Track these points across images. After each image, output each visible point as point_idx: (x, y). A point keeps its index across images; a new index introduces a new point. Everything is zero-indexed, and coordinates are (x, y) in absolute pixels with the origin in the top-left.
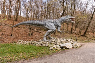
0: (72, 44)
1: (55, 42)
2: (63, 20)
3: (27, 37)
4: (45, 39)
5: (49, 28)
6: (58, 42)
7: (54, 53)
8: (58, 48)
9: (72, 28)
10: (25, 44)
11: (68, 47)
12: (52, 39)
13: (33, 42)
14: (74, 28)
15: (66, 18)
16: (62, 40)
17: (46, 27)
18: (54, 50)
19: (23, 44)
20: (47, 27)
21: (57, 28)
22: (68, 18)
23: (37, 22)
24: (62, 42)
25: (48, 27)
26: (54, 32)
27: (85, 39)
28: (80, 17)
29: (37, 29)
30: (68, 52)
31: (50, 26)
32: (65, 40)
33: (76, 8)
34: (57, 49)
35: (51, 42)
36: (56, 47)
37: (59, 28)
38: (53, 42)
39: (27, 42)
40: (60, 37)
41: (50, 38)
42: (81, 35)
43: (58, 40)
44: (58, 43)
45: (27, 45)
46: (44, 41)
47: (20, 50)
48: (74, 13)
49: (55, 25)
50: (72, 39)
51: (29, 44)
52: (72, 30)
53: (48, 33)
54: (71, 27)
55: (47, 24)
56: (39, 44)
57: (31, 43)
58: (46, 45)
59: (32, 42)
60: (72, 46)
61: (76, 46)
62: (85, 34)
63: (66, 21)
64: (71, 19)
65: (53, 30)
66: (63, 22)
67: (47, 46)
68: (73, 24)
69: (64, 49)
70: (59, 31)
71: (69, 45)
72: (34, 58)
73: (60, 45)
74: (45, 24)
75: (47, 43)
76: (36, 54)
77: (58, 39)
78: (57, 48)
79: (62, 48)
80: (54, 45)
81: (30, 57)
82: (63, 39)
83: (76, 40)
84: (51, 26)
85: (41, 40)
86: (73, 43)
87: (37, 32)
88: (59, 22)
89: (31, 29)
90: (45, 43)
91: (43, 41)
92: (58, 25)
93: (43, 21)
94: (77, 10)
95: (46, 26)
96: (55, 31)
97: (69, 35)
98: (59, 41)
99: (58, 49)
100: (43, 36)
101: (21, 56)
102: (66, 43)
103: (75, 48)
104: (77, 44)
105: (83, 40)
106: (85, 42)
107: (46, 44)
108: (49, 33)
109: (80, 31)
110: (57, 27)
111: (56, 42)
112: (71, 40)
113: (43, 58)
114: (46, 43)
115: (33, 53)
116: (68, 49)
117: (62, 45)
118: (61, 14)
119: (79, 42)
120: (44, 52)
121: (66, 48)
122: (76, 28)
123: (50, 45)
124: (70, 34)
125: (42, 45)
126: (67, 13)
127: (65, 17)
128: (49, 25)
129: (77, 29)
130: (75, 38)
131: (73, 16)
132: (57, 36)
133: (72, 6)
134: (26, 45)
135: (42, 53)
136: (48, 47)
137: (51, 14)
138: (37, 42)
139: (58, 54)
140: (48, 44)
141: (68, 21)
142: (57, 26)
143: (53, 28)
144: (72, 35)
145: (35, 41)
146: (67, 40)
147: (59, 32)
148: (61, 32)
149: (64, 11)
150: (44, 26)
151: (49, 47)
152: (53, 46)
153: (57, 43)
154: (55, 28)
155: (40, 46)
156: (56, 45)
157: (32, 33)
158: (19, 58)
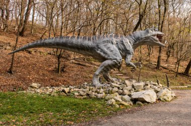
0: (157, 92)
1: (118, 88)
2: (138, 39)
3: (52, 77)
4: (96, 82)
5: (106, 57)
6: (127, 87)
7: (116, 112)
8: (125, 101)
9: (159, 57)
10: (48, 93)
11: (147, 99)
12: (113, 82)
13: (68, 88)
14: (163, 56)
15: (145, 34)
16: (136, 84)
18: (118, 106)
19: (42, 94)
20: (102, 54)
22: (149, 35)
23: (77, 40)
24: (135, 89)
25: (105, 53)
27: (186, 83)
28: (178, 32)
29: (77, 57)
30: (147, 110)
32: (142, 84)
33: (170, 9)
34: (123, 105)
35: (111, 88)
36: (121, 100)
38: (116, 89)
39: (51, 89)
42: (180, 74)
43: (126, 84)
44: (126, 91)
45: (52, 95)
46: (95, 86)
47: (37, 107)
50: (158, 82)
51: (57, 93)
52: (158, 62)
53: (103, 67)
54: (158, 54)
56: (82, 93)
57: (64, 91)
58: (99, 95)
59: (65, 89)
60: (157, 96)
61: (165, 97)
62: (188, 71)
63: (145, 42)
65: (115, 61)
66: (137, 42)
67: (102, 99)
68: (160, 47)
69: (138, 104)
70: (129, 64)
72: (72, 123)
73: (130, 95)
74: (98, 46)
75: (102, 90)
76: (77, 114)
77: (127, 82)
78: (123, 103)
79: (135, 101)
80: (116, 96)
81: (62, 121)
82: (138, 81)
83: (168, 84)
85: (86, 83)
86: (159, 90)
87: (76, 66)
88: (129, 43)
89: (61, 57)
90: (96, 92)
91: (92, 87)
94: (172, 14)
95: (99, 52)
97: (151, 73)
98: (130, 87)
99: (126, 104)
100: (91, 76)
101: (41, 119)
102: (144, 91)
103: (163, 101)
104: (168, 93)
105: (182, 84)
106: (185, 89)
107: (98, 93)
108: (105, 67)
109: (178, 63)
110: (124, 54)
111: (121, 88)
112: (157, 83)
113: (92, 123)
114: (98, 90)
116: (148, 103)
117: (135, 95)
118: (135, 22)
119: (173, 89)
120: (94, 111)
121: (144, 101)
122: (169, 56)
123: (108, 96)
124: (156, 70)
125: (88, 95)
126: (147, 21)
127: (143, 32)
129: (171, 59)
130: (165, 80)
132: (125, 74)
133: (159, 6)
134: (50, 95)
135: (90, 113)
136: (103, 100)
137: (111, 22)
138: (77, 89)
139: (125, 115)
140: (104, 94)
141: (149, 40)
142: (125, 52)
143: (115, 57)
144: (158, 73)
145: (71, 86)
146: (147, 85)
148: (133, 66)
149: (141, 17)
150: (95, 51)
151: (107, 100)
152: (115, 97)
153: (123, 91)
154: (119, 57)
155: (84, 99)
156: (121, 96)
157: (64, 68)
158: (37, 123)
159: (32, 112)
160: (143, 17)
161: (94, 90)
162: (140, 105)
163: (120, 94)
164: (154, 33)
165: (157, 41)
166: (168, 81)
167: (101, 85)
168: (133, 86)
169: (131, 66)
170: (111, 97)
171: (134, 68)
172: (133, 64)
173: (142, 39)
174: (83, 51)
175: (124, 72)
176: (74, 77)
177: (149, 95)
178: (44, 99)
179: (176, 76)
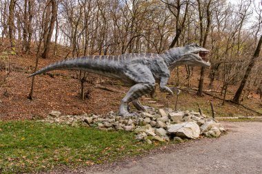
0: (200, 125)
1: (151, 118)
2: (175, 57)
3: (75, 104)
4: (124, 110)
5: (136, 80)
6: (162, 118)
7: (148, 150)
8: (160, 136)
9: (201, 81)
10: (68, 123)
11: (188, 134)
12: (144, 110)
13: (91, 118)
14: (206, 80)
15: (185, 51)
16: (173, 114)
17: (128, 77)
18: (150, 142)
19: (61, 124)
20: (131, 76)
21: (158, 80)
22: (189, 52)
23: (101, 61)
24: (172, 120)
25: (134, 75)
26: (149, 91)
27: (236, 113)
28: (225, 49)
29: (103, 81)
30: (188, 149)
31: (139, 74)
32: (180, 114)
33: (214, 22)
34: (157, 141)
35: (141, 119)
36: (154, 134)
37: (164, 81)
38: (148, 120)
39: (72, 119)
40: (166, 106)
41: (139, 108)
42: (227, 101)
43: (160, 114)
44: (160, 123)
45: (73, 125)
46: (122, 115)
47: (53, 141)
48: (209, 39)
49: (152, 70)
50: (200, 111)
51: (78, 123)
52: (200, 87)
53: (132, 93)
54: (199, 77)
55: (131, 67)
56: (107, 124)
57: (86, 121)
58: (128, 128)
59: (88, 119)
60: (201, 130)
61: (211, 132)
62: (238, 98)
63: (184, 61)
64: (198, 56)
65: (147, 85)
66: (175, 62)
67: (131, 131)
68: (203, 68)
69: (177, 140)
71: (191, 128)
72: (92, 164)
73: (165, 128)
74: (126, 66)
75: (131, 121)
76: (100, 152)
77: (162, 111)
78: (157, 138)
79: (172, 136)
80: (148, 128)
81: (80, 160)
82: (176, 111)
83: (213, 114)
84: (143, 73)
85: (112, 112)
86: (202, 122)
87: (102, 91)
88: (164, 63)
89: (85, 81)
90: (123, 123)
91: (118, 117)
92: (163, 70)
93: (120, 59)
94: (216, 28)
95: (127, 74)
96: (152, 87)
97: (191, 99)
98: (165, 117)
99: (161, 139)
100: (119, 103)
101: (55, 156)
102: (184, 124)
103: (208, 137)
104: (215, 126)
105: (231, 115)
106: (236, 120)
107: (126, 124)
108: (135, 93)
109: (224, 88)
110: (157, 76)
111: (154, 119)
112: (199, 113)
113: (117, 164)
114: (126, 121)
115: (91, 150)
116: (189, 139)
117: (173, 128)
118: (171, 39)
119: (220, 121)
120: (120, 148)
121: (184, 137)
122: (212, 80)
123: (138, 129)
124: (196, 97)
125: (114, 126)
126: (186, 36)
127: (181, 48)
128: (135, 71)
129: (215, 83)
130: (209, 109)
131: (204, 47)
132: (159, 101)
133: (201, 18)
134: (70, 125)
135: (115, 151)
136: (131, 134)
137: (142, 39)
138: (101, 119)
139: (161, 155)
140: (133, 126)
141: (189, 59)
142: (158, 74)
143: (147, 81)
144: (200, 100)
145: (96, 114)
146: (187, 115)
147: (163, 90)
150: (123, 73)
151: (136, 134)
152: (147, 131)
153: (157, 123)
154: (152, 81)
155: (109, 131)
156: (154, 129)
157: (88, 93)
158: (51, 161)
159: (46, 147)
160: (180, 31)
161: (122, 121)
162: (178, 142)
163: (153, 127)
164: (196, 49)
165: (200, 60)
166: (213, 111)
167: (130, 115)
168: (169, 117)
169: (167, 91)
170: (142, 130)
171: (170, 94)
172: (169, 89)
173: (180, 57)
174: (109, 73)
175: (157, 98)
176: (99, 105)
177: (190, 128)
178: (62, 130)
179: (223, 104)
